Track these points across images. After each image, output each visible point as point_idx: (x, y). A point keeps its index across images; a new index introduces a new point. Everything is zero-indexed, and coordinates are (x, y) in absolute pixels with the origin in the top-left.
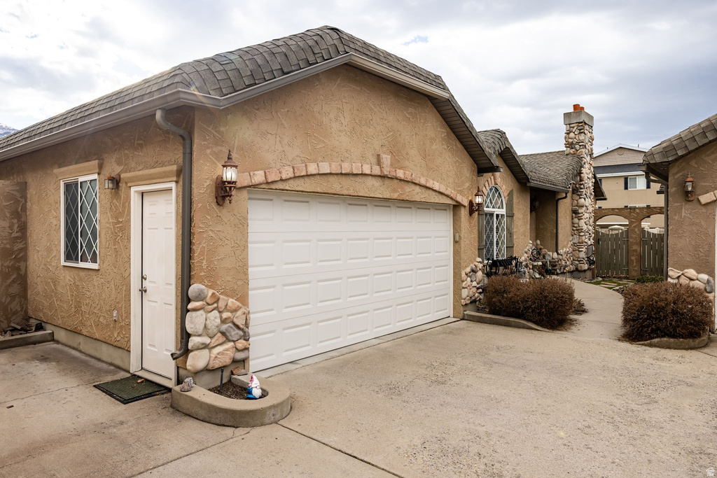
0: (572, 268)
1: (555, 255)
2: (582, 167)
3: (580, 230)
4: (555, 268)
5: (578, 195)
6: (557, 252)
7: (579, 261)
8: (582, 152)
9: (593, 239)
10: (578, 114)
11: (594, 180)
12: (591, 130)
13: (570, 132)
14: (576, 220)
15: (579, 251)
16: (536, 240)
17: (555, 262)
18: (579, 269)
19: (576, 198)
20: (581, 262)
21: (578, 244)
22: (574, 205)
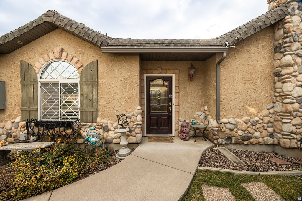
5: (281, 53)
6: (217, 120)
7: (283, 135)
14: (279, 84)
15: (283, 123)
16: (205, 105)
18: (282, 144)
19: (278, 56)
20: (284, 137)
21: (281, 114)
22: (275, 66)
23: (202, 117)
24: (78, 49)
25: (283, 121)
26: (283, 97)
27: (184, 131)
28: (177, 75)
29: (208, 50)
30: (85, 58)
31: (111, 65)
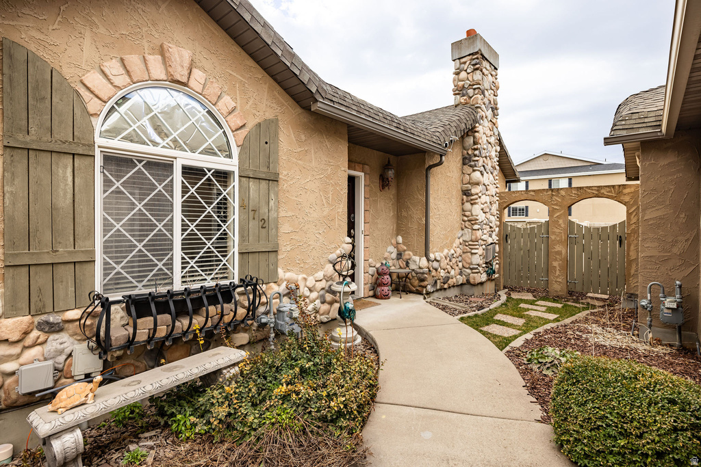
0: (461, 279)
1: (424, 262)
2: (475, 121)
3: (473, 221)
4: (423, 284)
5: (471, 166)
6: (427, 256)
7: (472, 269)
8: (477, 98)
9: (497, 236)
10: (472, 40)
11: (498, 148)
12: (494, 73)
13: (461, 71)
14: (467, 206)
15: (472, 254)
16: (397, 235)
17: (423, 273)
18: (472, 281)
19: (468, 169)
20: (474, 271)
21: (470, 243)
22: (465, 182)
23: (394, 255)
24: (235, 74)
25: (473, 251)
26: (473, 222)
27: (386, 282)
28: (368, 176)
29: (428, 146)
30: (250, 103)
31: (303, 137)
